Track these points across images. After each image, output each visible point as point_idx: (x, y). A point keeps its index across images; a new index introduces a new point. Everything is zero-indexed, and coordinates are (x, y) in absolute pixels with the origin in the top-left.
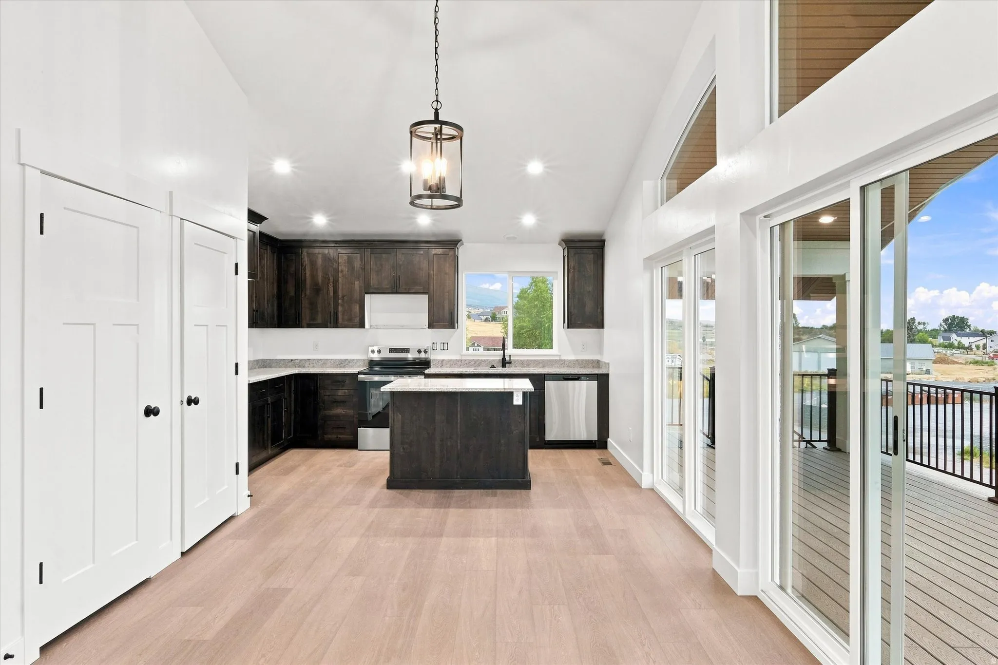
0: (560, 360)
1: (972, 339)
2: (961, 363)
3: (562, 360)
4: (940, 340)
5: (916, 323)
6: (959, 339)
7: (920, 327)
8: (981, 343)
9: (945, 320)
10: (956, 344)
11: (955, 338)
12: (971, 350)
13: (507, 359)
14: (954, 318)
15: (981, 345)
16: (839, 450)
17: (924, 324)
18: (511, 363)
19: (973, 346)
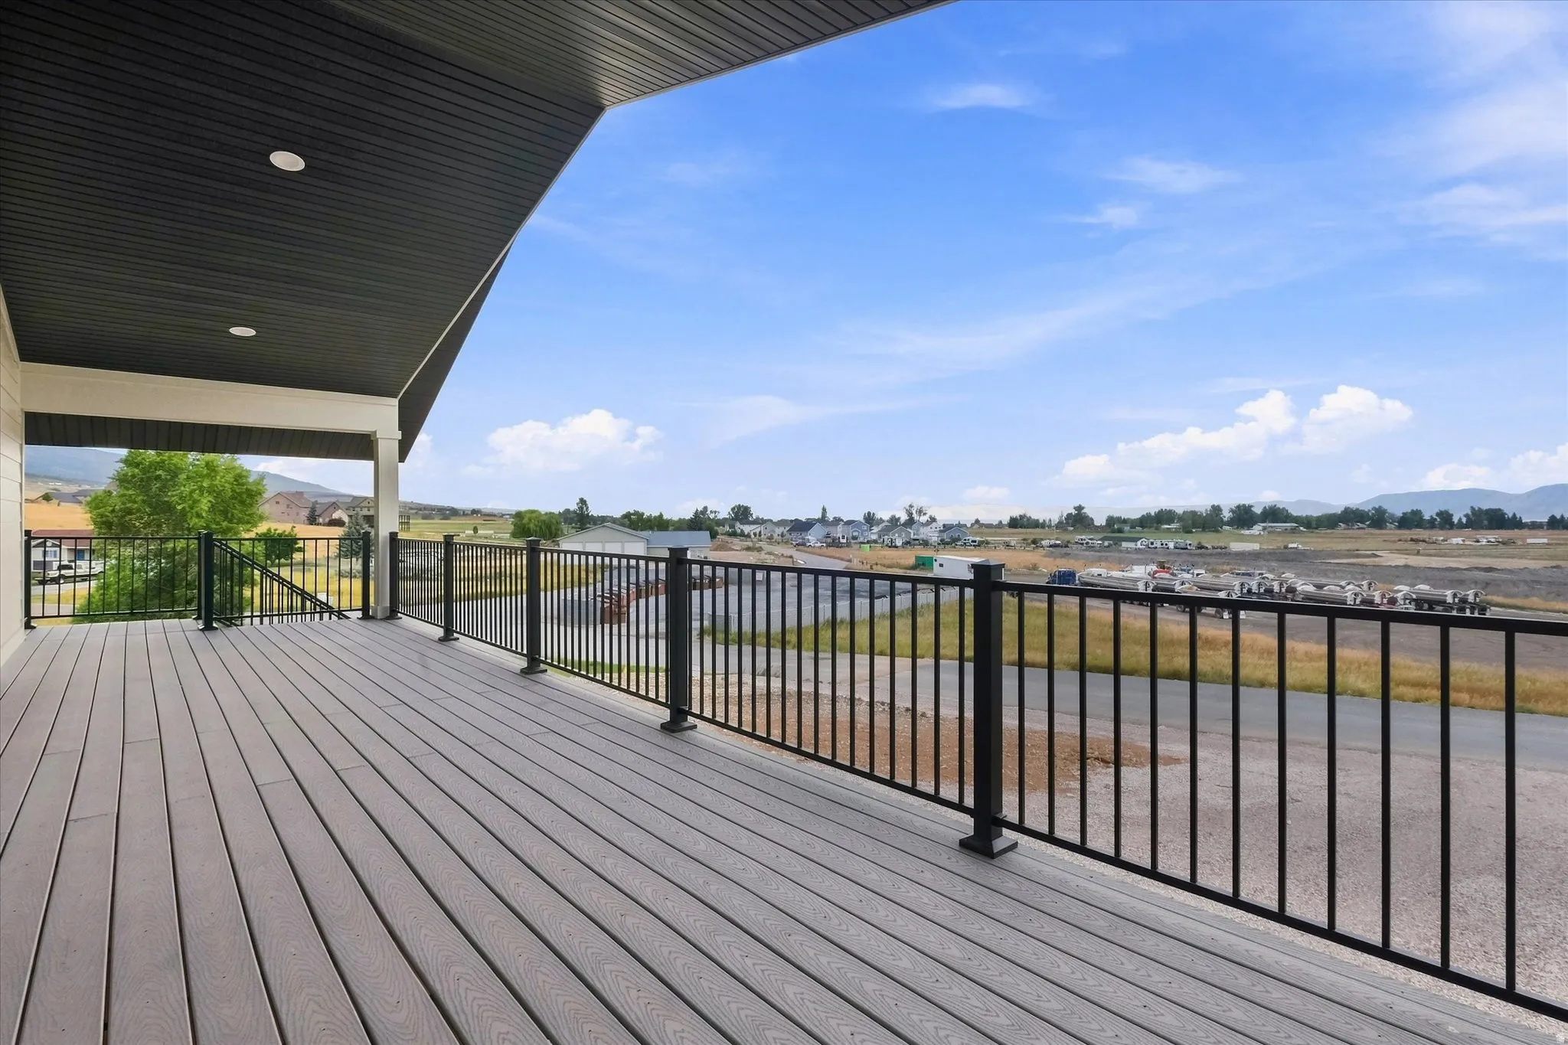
1: (753, 527)
2: (737, 550)
4: (727, 528)
5: (709, 512)
6: (742, 527)
7: (712, 516)
8: (758, 531)
9: (733, 509)
10: (739, 531)
11: (739, 527)
12: (750, 537)
14: (739, 507)
15: (758, 533)
17: (715, 512)
19: (752, 534)
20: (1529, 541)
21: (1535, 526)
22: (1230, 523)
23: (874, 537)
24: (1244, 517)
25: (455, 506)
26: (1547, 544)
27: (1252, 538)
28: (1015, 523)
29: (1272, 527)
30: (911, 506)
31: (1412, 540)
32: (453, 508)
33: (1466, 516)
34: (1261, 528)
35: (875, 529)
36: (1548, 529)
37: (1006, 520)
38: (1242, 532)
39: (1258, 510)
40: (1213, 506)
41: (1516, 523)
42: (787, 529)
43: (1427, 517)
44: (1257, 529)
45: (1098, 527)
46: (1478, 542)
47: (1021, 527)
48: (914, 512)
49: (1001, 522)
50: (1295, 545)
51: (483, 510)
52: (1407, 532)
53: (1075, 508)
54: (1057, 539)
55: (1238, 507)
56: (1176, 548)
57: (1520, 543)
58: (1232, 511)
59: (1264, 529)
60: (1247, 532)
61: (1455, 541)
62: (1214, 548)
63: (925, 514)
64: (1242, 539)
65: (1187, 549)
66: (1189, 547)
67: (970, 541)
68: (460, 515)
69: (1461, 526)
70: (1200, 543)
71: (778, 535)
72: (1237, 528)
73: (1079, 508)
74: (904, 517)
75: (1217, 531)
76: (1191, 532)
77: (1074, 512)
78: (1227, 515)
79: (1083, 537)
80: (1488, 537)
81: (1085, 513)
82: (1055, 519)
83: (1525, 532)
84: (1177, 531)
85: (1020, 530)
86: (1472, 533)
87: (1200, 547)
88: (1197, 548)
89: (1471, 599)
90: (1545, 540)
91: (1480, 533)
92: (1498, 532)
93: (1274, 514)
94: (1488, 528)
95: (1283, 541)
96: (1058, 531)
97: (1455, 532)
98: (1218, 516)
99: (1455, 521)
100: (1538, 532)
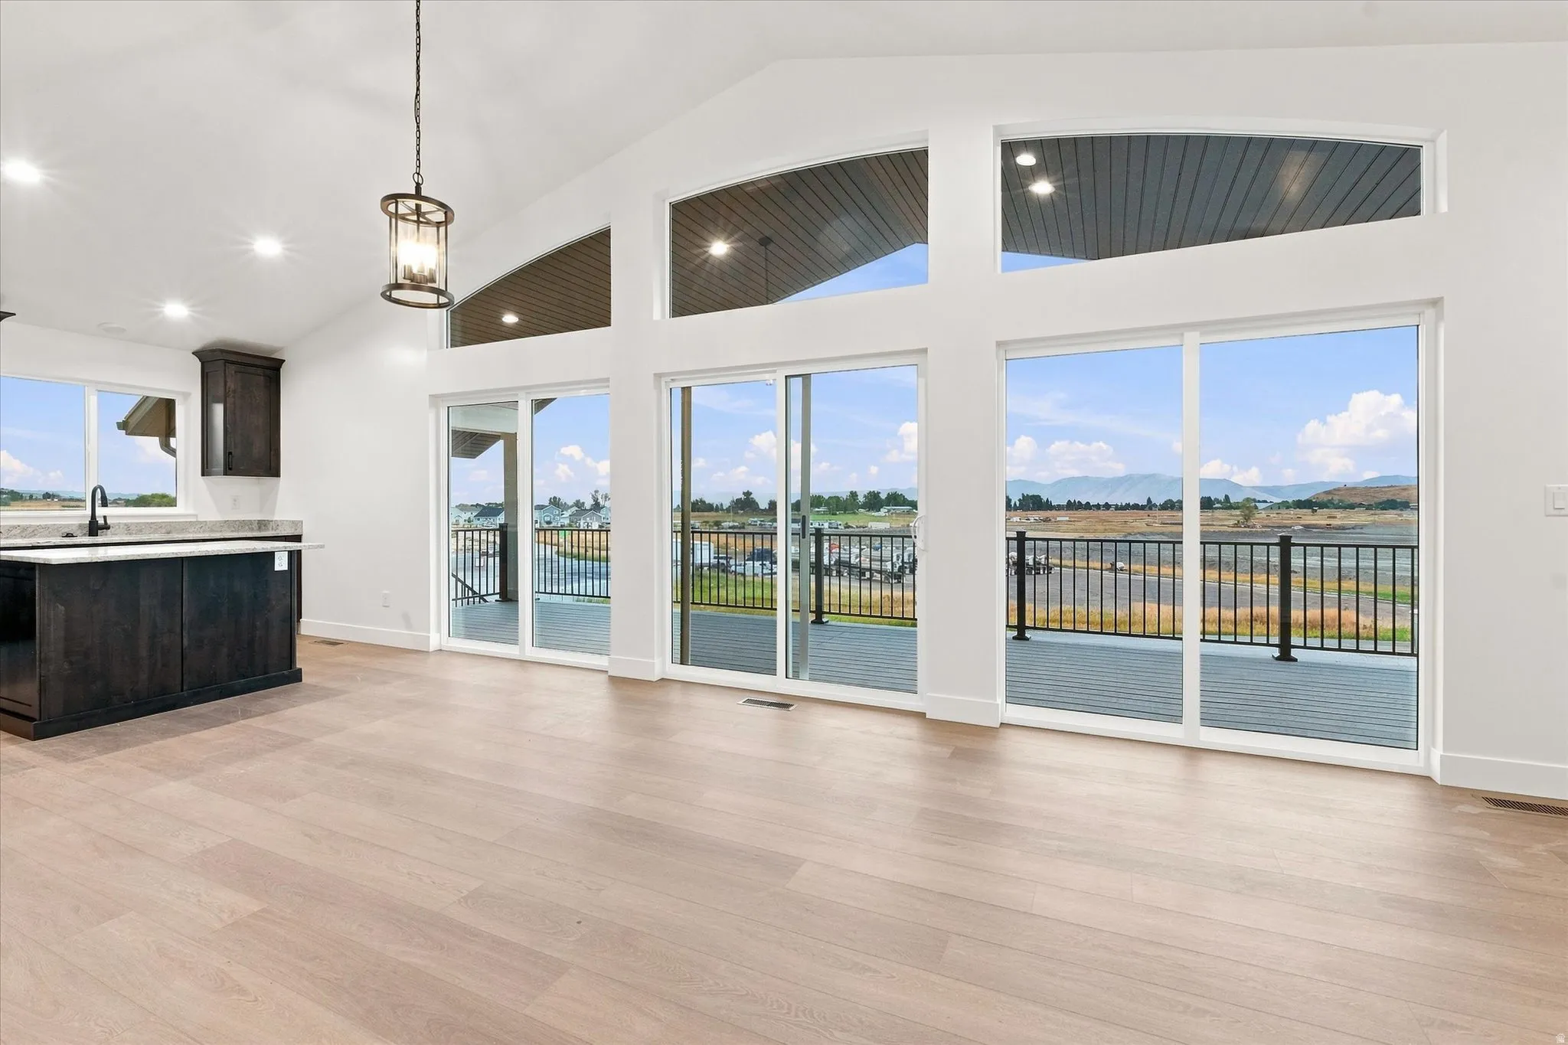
0: (197, 521)
3: (201, 522)
13: (101, 521)
16: (511, 600)
18: (108, 528)
20: (1058, 519)
21: (1059, 508)
22: (864, 506)
23: (567, 522)
24: (874, 502)
25: (15, 489)
26: (1069, 521)
27: (880, 519)
29: (894, 509)
30: (596, 492)
32: (12, 491)
33: (1020, 500)
34: (886, 510)
35: (567, 514)
36: (1068, 510)
38: (873, 514)
39: (883, 496)
40: (851, 493)
41: (1048, 506)
42: (475, 514)
44: (883, 512)
45: (762, 510)
46: (1030, 519)
48: (600, 497)
51: (61, 495)
53: (744, 493)
54: (733, 521)
55: (869, 493)
57: (1053, 520)
58: (865, 496)
59: (889, 511)
60: (876, 514)
62: (857, 527)
64: (873, 519)
66: (839, 527)
68: (26, 500)
69: (1016, 508)
70: (847, 524)
71: (465, 521)
72: (868, 511)
73: (748, 494)
74: (589, 503)
75: (854, 513)
76: (836, 514)
77: (743, 497)
78: (861, 499)
79: (756, 519)
80: (1035, 516)
81: (752, 498)
82: (726, 504)
83: (1054, 513)
84: (825, 513)
85: (697, 513)
86: (1024, 513)
87: (847, 527)
88: (845, 528)
89: (1043, 561)
90: (1067, 519)
91: (1029, 512)
92: (1040, 512)
93: (895, 499)
94: (1033, 510)
95: (904, 521)
96: (732, 514)
97: (1015, 513)
98: (855, 500)
99: (1012, 504)
100: (1062, 512)
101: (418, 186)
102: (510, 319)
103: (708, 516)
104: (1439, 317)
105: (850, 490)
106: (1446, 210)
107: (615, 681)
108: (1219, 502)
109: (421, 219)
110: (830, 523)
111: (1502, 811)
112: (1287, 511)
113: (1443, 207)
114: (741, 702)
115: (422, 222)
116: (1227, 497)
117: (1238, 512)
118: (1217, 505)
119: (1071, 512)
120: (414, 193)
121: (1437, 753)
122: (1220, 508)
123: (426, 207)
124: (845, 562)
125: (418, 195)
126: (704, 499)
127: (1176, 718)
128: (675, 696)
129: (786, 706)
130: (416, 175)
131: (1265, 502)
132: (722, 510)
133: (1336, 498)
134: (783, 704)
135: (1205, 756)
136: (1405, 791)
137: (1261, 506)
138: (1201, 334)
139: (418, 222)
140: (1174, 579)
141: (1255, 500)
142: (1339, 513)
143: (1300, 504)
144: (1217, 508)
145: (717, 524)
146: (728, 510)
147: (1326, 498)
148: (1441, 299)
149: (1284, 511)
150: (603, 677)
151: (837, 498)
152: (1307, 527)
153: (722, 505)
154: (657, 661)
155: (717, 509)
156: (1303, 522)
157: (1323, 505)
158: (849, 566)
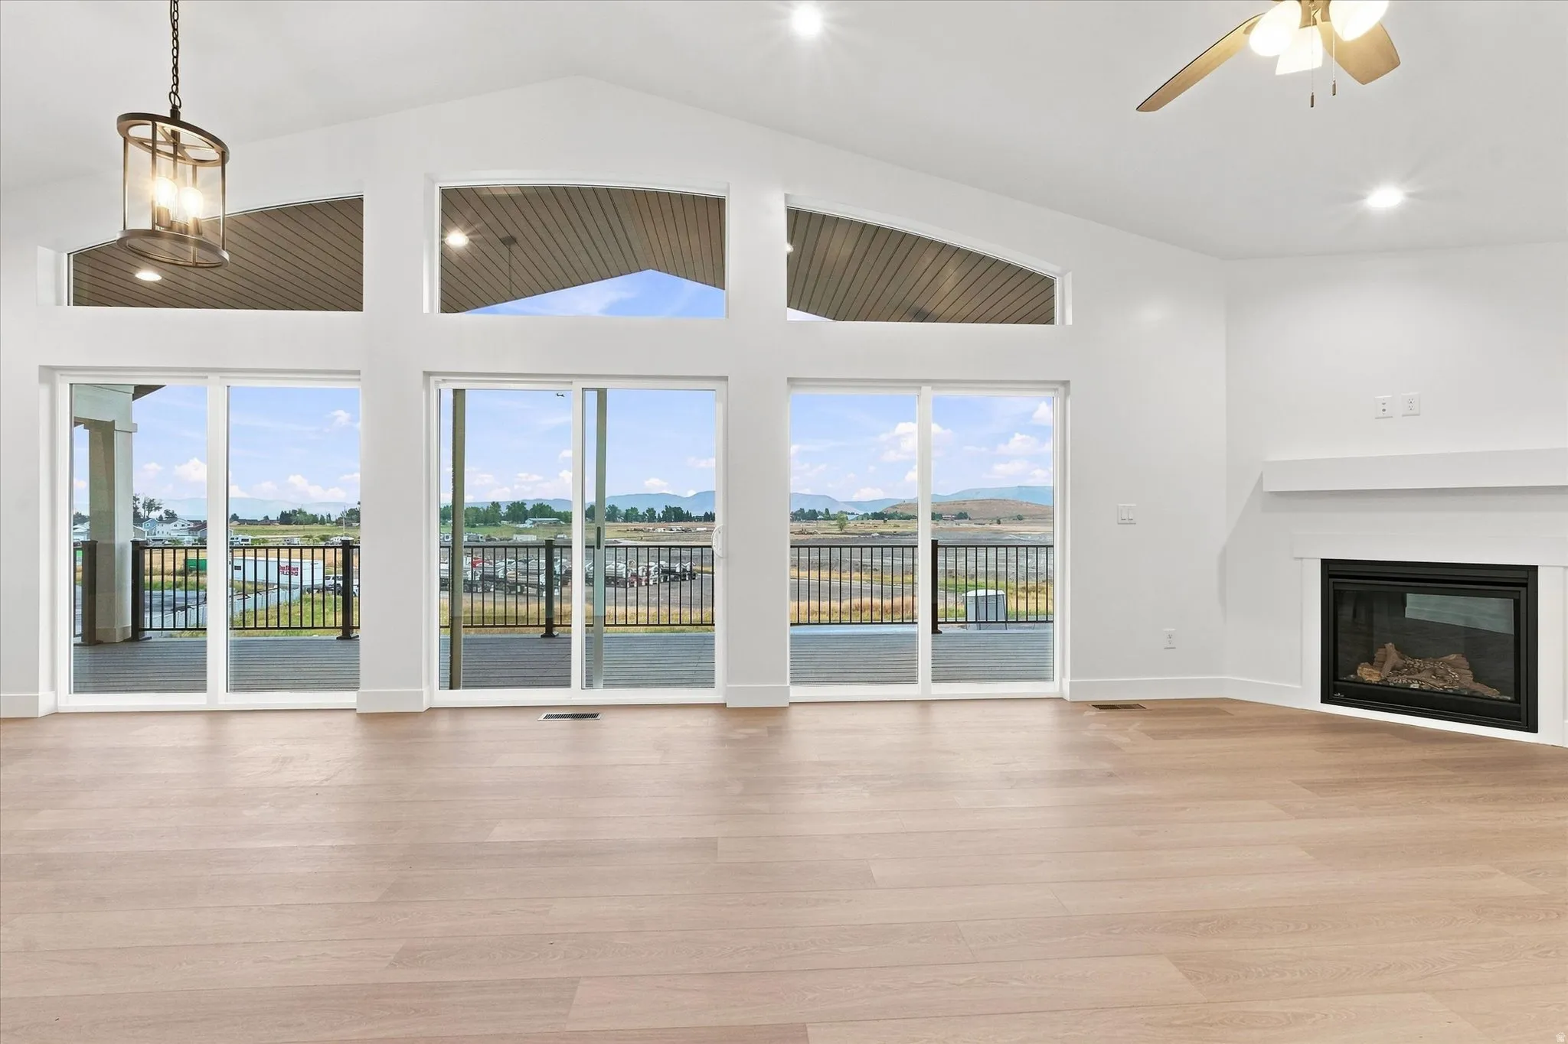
20: (698, 529)
21: (699, 519)
22: (507, 517)
24: (518, 512)
26: (707, 531)
27: (526, 531)
28: (286, 519)
29: (540, 521)
31: (635, 530)
33: (663, 512)
34: (531, 522)
36: (704, 521)
37: (274, 516)
38: (517, 526)
39: (529, 507)
40: (493, 503)
41: (688, 518)
43: (641, 513)
44: (528, 524)
46: (671, 530)
47: (296, 523)
48: (140, 506)
49: (267, 518)
50: (562, 536)
52: (629, 524)
54: (346, 535)
55: (514, 504)
56: (469, 541)
57: (694, 530)
58: (508, 508)
59: (534, 522)
60: (521, 526)
61: (659, 530)
62: (500, 539)
63: (158, 508)
64: (520, 532)
65: (479, 541)
66: (480, 540)
67: (240, 540)
69: (660, 520)
70: (489, 536)
72: (512, 523)
75: (496, 525)
76: (474, 526)
78: (504, 510)
80: (677, 526)
83: (693, 524)
85: (293, 527)
86: (667, 524)
87: (489, 539)
88: (487, 540)
89: (688, 569)
90: (705, 529)
91: (671, 524)
92: (679, 523)
93: (541, 510)
94: (676, 521)
95: (551, 533)
96: (344, 527)
97: (658, 524)
98: (497, 511)
99: (657, 516)
100: (701, 524)
101: (175, 111)
102: (148, 275)
103: (309, 530)
104: (1067, 394)
105: (492, 501)
106: (1071, 323)
107: (369, 718)
108: (821, 514)
109: (179, 154)
110: (469, 536)
111: (1104, 712)
112: (868, 522)
113: (1069, 321)
114: (542, 719)
115: (179, 157)
116: (827, 510)
117: (835, 522)
118: (820, 517)
119: (708, 523)
120: (169, 116)
121: (1067, 680)
122: (823, 519)
123: (186, 136)
124: (489, 576)
125: (174, 118)
126: (304, 510)
127: (912, 680)
128: (443, 724)
129: (594, 716)
130: (172, 95)
131: (853, 514)
132: (330, 521)
133: (899, 511)
134: (584, 715)
135: (934, 704)
136: (1047, 708)
137: (850, 517)
138: (932, 388)
139: (174, 156)
140: (799, 579)
141: (846, 513)
142: (901, 523)
143: (877, 516)
144: (820, 519)
145: (324, 538)
146: (339, 522)
147: (892, 511)
148: (1068, 382)
149: (865, 521)
150: (352, 716)
151: (477, 509)
152: (881, 534)
153: (329, 516)
154: (425, 690)
155: (322, 522)
156: (879, 530)
157: (891, 517)
158: (494, 578)
